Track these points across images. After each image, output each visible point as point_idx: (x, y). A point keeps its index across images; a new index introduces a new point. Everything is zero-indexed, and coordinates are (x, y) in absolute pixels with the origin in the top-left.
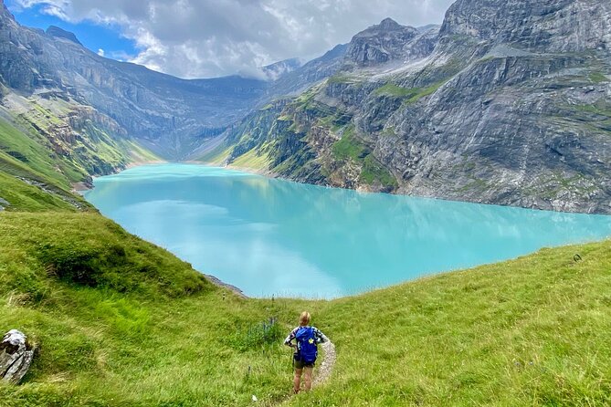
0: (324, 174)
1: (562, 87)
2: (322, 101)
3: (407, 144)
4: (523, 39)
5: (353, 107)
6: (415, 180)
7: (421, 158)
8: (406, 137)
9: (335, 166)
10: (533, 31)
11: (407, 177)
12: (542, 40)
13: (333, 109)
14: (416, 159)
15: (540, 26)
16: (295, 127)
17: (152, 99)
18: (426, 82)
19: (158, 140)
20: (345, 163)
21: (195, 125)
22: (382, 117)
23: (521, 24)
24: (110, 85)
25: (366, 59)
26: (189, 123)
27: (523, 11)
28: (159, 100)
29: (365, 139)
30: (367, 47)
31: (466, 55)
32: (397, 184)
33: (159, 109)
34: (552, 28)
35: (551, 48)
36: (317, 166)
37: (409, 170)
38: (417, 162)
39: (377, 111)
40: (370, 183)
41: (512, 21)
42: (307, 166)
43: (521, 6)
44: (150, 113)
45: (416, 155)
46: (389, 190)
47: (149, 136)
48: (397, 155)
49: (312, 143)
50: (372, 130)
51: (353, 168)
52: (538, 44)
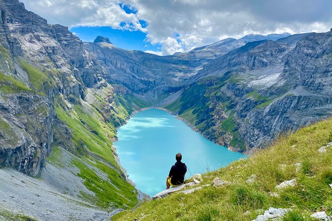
0: (216, 136)
1: (321, 115)
2: (224, 92)
3: (254, 129)
4: (310, 86)
5: (239, 98)
6: (254, 148)
7: (259, 138)
8: (253, 126)
9: (221, 134)
10: (315, 83)
11: (251, 146)
12: (319, 88)
13: (229, 98)
14: (256, 137)
15: (319, 80)
16: (210, 104)
17: (145, 71)
18: (272, 94)
19: (146, 94)
20: (226, 133)
21: (165, 85)
22: (247, 110)
23: (311, 77)
24: (125, 67)
25: (254, 65)
26: (162, 84)
27: (313, 71)
28: (147, 71)
29: (238, 121)
30: (255, 58)
31: (292, 83)
32: (246, 149)
33: (148, 76)
34: (326, 82)
35: (323, 92)
36: (214, 131)
37: (252, 143)
38: (257, 139)
39: (246, 107)
40: (234, 146)
41: (307, 75)
42: (210, 130)
43: (312, 68)
44: (143, 79)
45: (257, 135)
46: (242, 152)
47: (142, 92)
48: (248, 134)
49: (215, 116)
50: (242, 116)
51: (229, 137)
52: (317, 89)
